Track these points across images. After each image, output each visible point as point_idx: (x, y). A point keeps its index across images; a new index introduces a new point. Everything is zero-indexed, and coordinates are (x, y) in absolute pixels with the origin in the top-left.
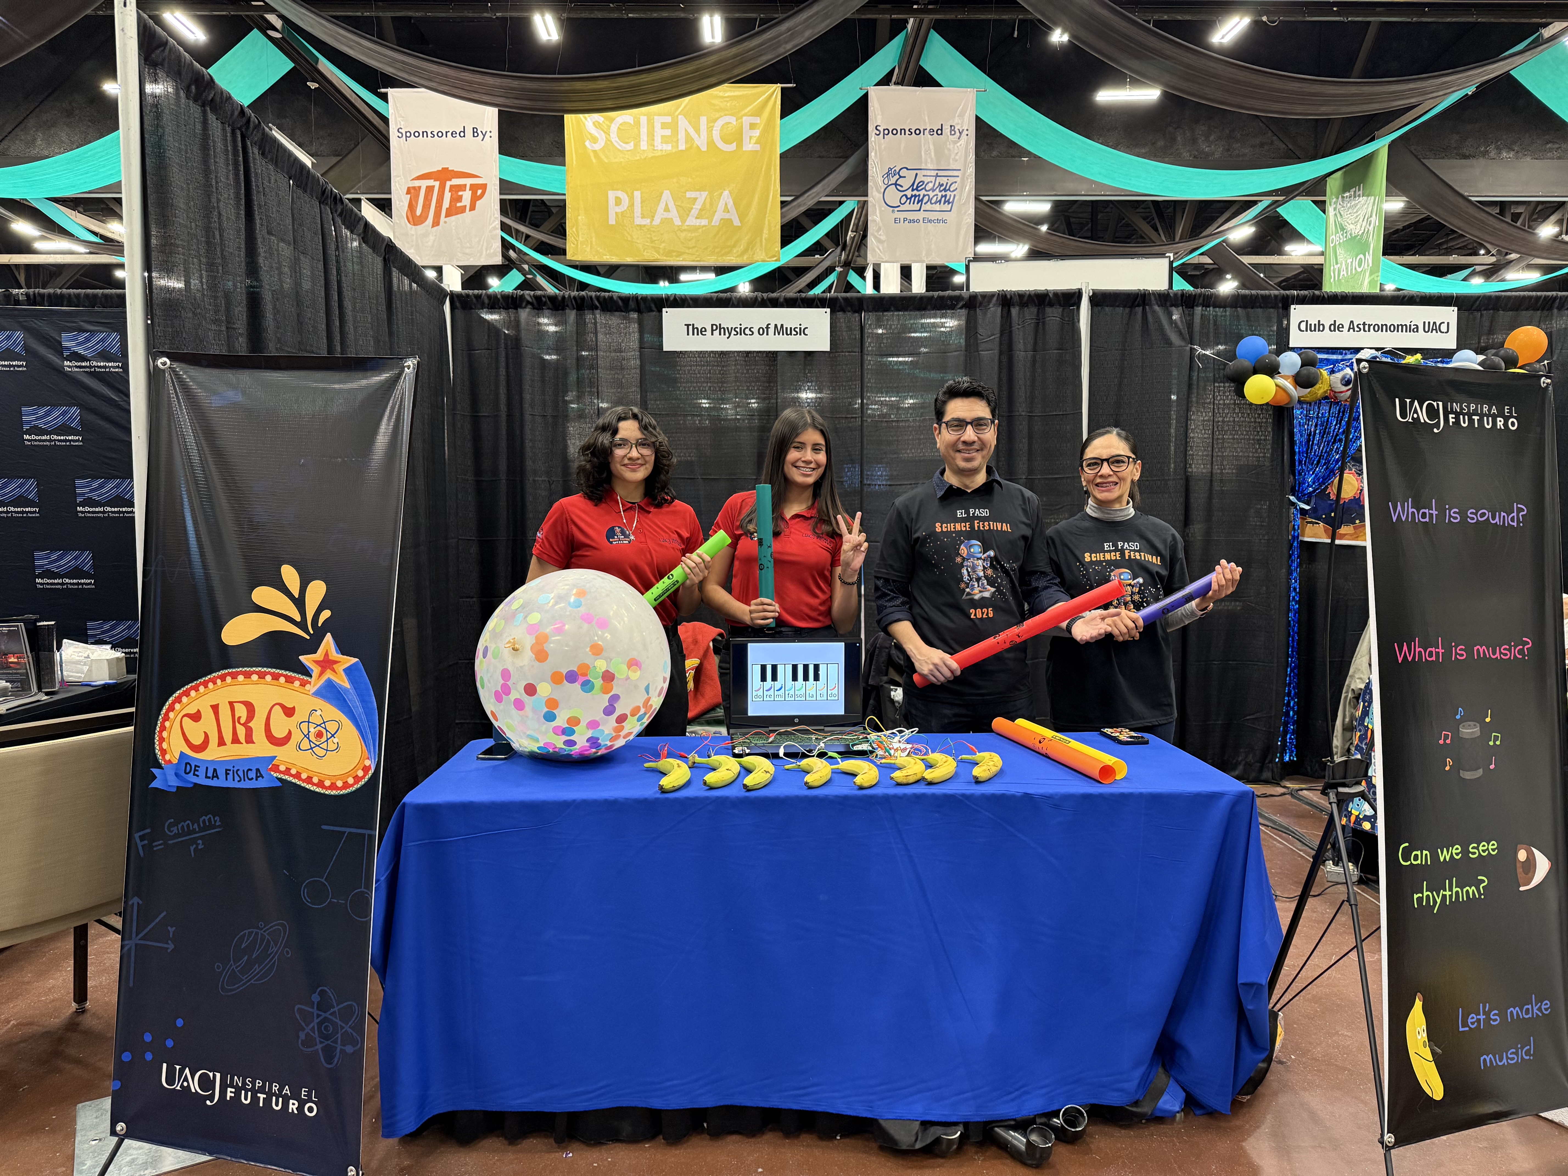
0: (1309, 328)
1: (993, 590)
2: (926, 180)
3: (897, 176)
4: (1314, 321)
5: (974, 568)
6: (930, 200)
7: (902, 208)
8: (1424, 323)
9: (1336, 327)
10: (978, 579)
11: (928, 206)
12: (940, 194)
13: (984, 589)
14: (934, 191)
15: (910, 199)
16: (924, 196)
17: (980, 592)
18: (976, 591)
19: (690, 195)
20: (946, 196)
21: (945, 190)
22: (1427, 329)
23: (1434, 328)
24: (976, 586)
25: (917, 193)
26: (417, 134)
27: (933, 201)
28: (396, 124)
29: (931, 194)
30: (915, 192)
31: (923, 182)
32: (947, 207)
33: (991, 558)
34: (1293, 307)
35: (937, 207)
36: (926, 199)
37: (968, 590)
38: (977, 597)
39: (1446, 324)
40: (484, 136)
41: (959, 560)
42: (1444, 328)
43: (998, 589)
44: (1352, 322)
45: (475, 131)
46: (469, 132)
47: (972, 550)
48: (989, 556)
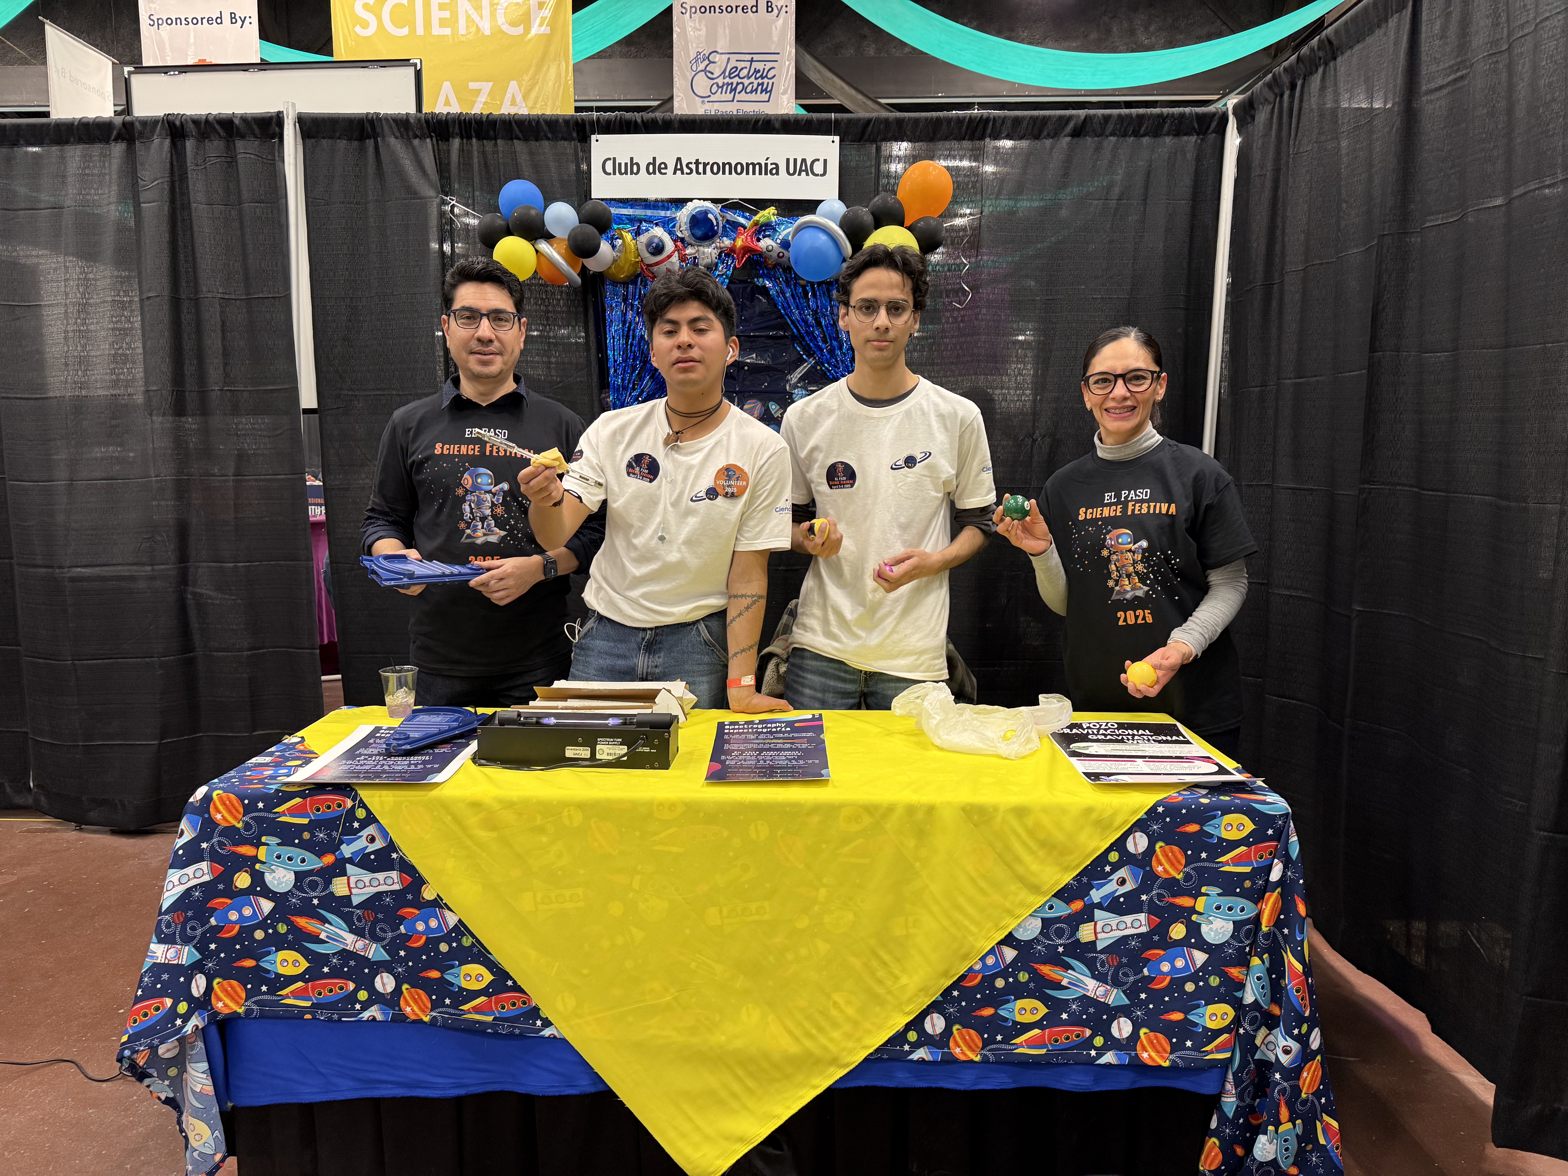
0: (618, 169)
1: (503, 533)
2: (740, 65)
3: (707, 62)
4: (623, 159)
5: (479, 503)
6: (744, 88)
7: (713, 98)
8: (788, 160)
9: (656, 167)
10: (483, 519)
11: (743, 96)
12: (756, 82)
13: (490, 532)
14: (749, 78)
15: (722, 87)
16: (738, 84)
17: (485, 535)
18: (480, 533)
19: (473, 85)
20: (762, 84)
21: (762, 77)
22: (791, 171)
23: (803, 168)
24: (480, 527)
25: (730, 81)
26: (169, 22)
27: (748, 90)
28: (146, 12)
29: (746, 82)
30: (727, 80)
31: (737, 68)
32: (765, 97)
33: (504, 492)
34: (593, 137)
35: (753, 97)
36: (740, 87)
37: (468, 531)
38: (479, 541)
39: (821, 162)
40: (243, 22)
41: (460, 492)
42: (818, 168)
43: (510, 533)
44: (679, 159)
45: (233, 16)
46: (226, 18)
47: (479, 480)
48: (502, 490)
